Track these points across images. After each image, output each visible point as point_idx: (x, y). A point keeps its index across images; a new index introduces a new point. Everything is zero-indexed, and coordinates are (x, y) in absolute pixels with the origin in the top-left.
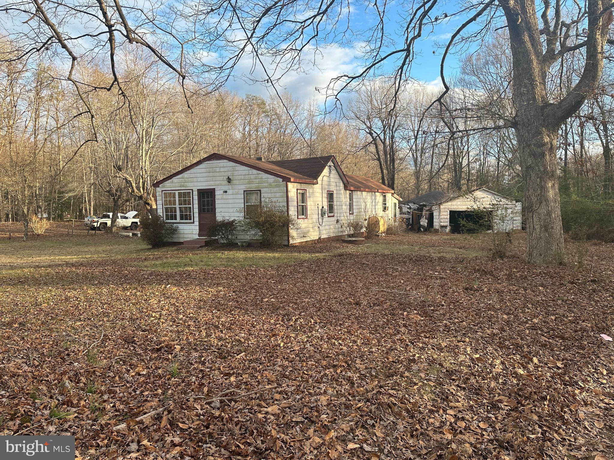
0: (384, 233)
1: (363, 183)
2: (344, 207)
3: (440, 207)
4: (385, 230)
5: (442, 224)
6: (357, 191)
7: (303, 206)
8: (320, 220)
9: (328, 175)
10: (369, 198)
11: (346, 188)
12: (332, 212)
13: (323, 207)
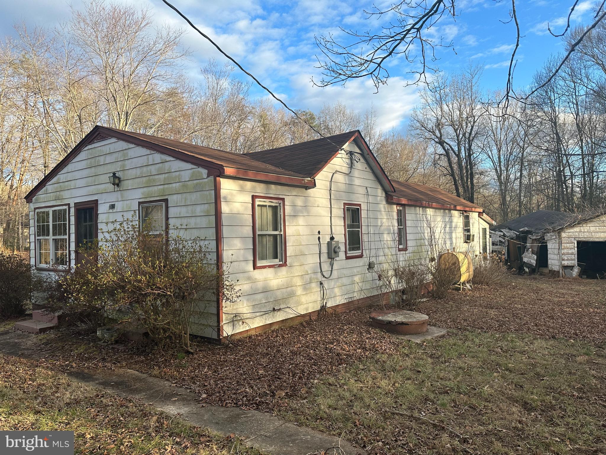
0: (468, 282)
1: (428, 194)
2: (387, 237)
3: (560, 236)
4: (471, 277)
5: (565, 263)
6: (415, 206)
7: (275, 236)
8: (326, 267)
9: (345, 170)
10: (439, 219)
11: (389, 200)
12: (358, 248)
13: (332, 238)
